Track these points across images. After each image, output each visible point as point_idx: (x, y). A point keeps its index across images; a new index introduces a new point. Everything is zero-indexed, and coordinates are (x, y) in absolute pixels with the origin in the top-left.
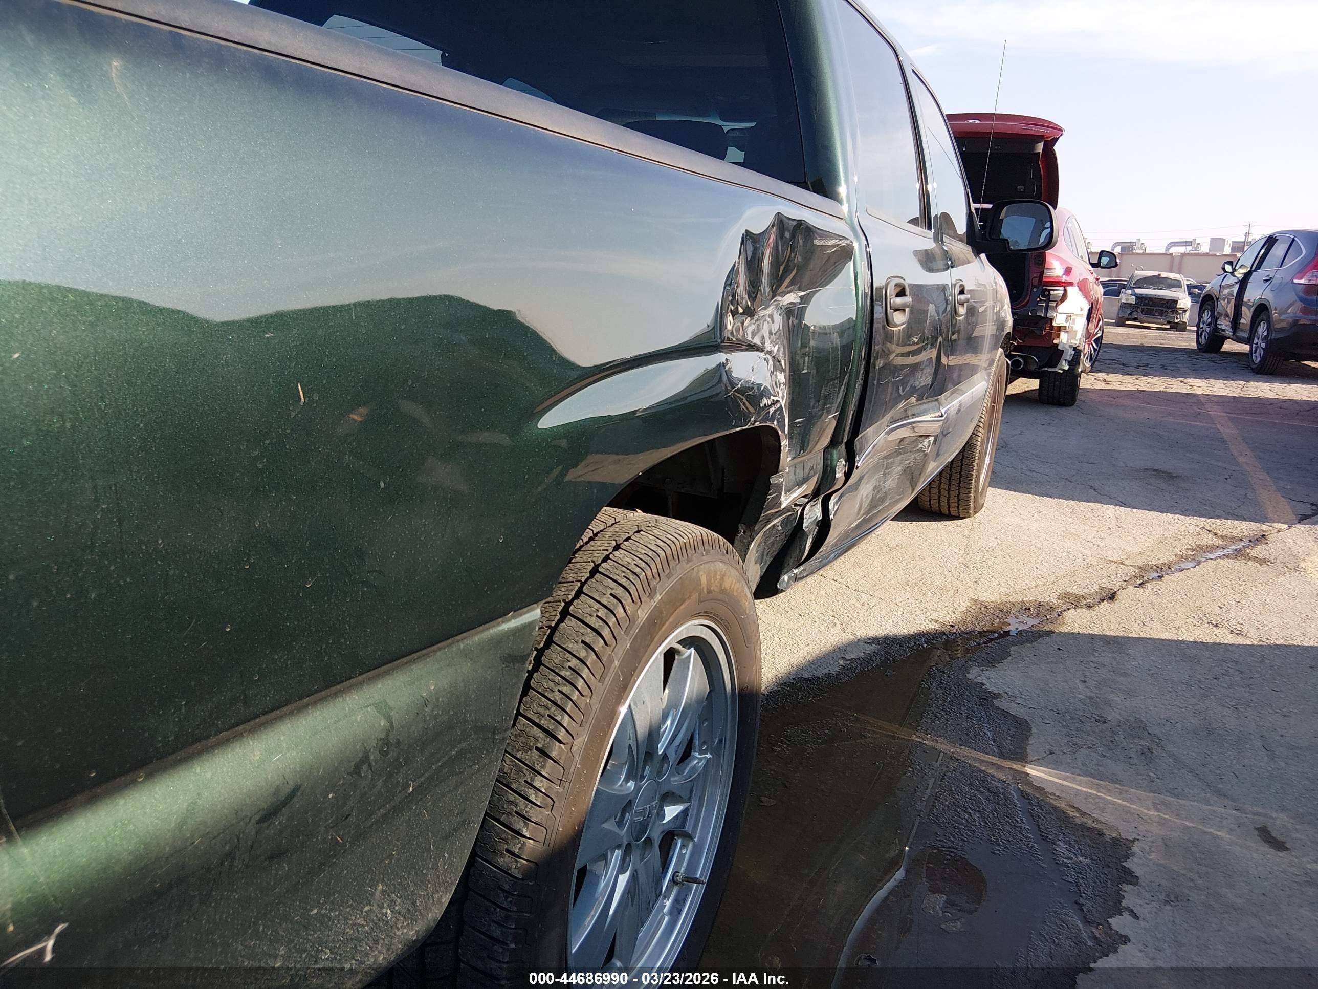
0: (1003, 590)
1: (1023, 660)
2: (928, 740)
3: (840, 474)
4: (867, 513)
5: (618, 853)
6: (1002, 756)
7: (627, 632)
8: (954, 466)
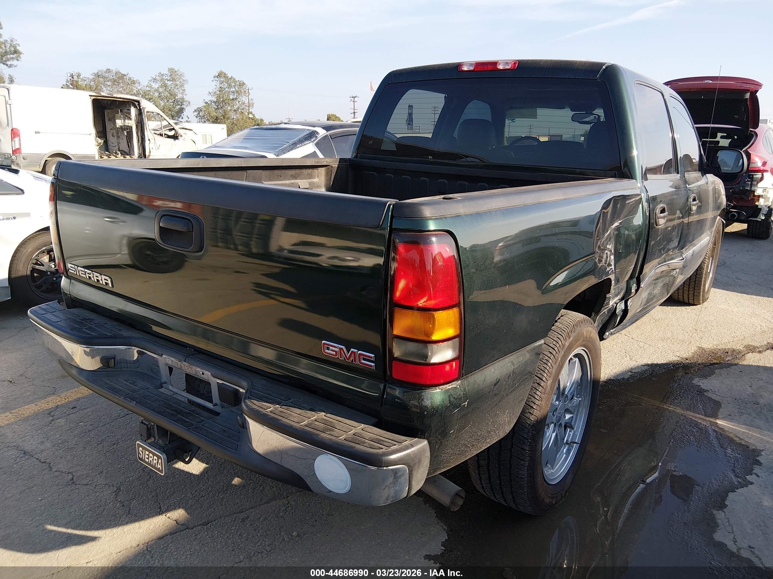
0: (715, 343)
1: (721, 375)
2: (671, 407)
3: (633, 291)
4: (645, 305)
5: (552, 425)
6: (706, 415)
7: (562, 349)
8: (691, 278)
